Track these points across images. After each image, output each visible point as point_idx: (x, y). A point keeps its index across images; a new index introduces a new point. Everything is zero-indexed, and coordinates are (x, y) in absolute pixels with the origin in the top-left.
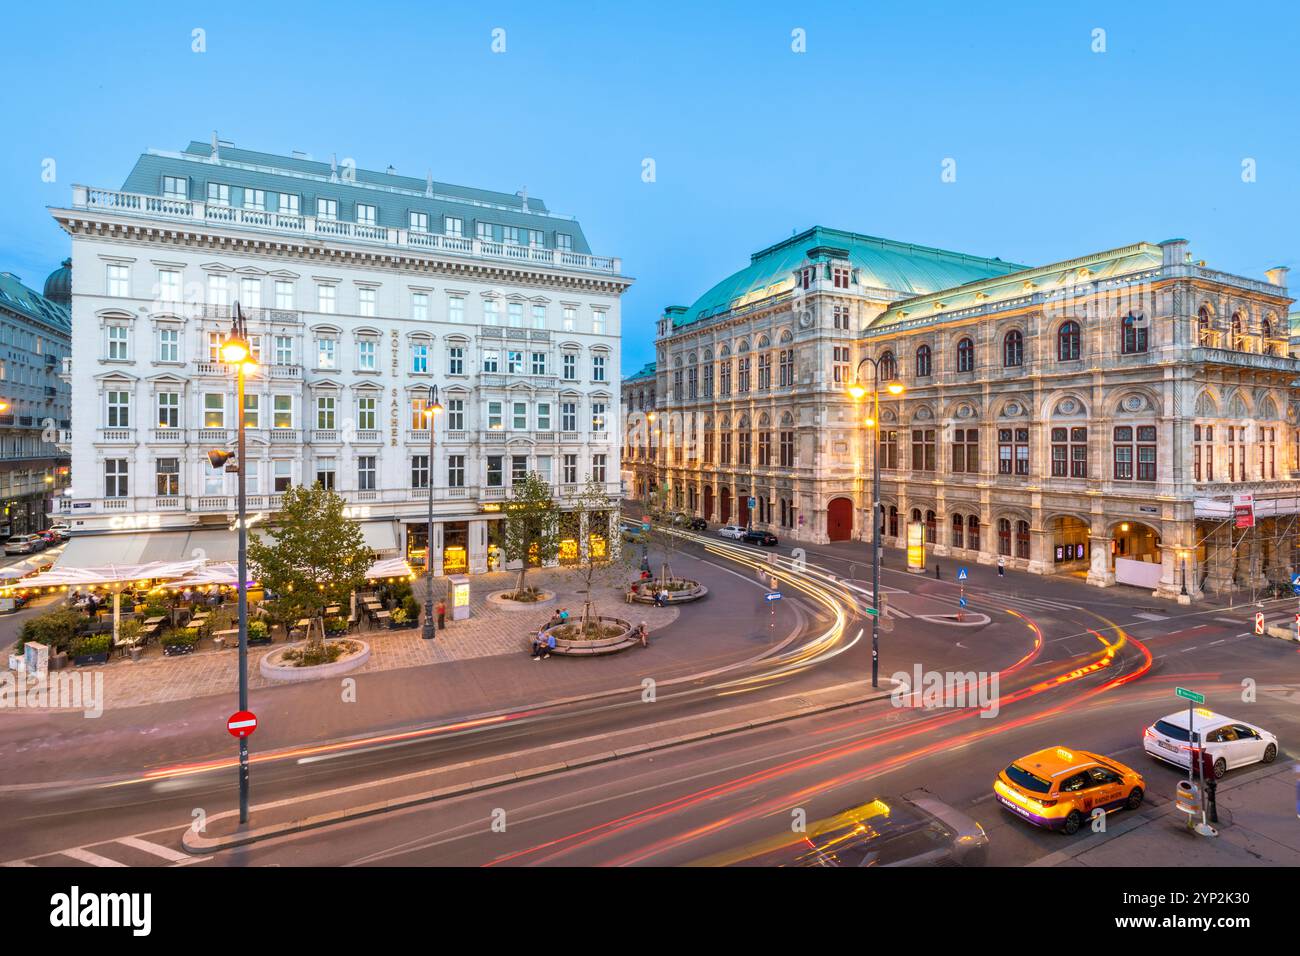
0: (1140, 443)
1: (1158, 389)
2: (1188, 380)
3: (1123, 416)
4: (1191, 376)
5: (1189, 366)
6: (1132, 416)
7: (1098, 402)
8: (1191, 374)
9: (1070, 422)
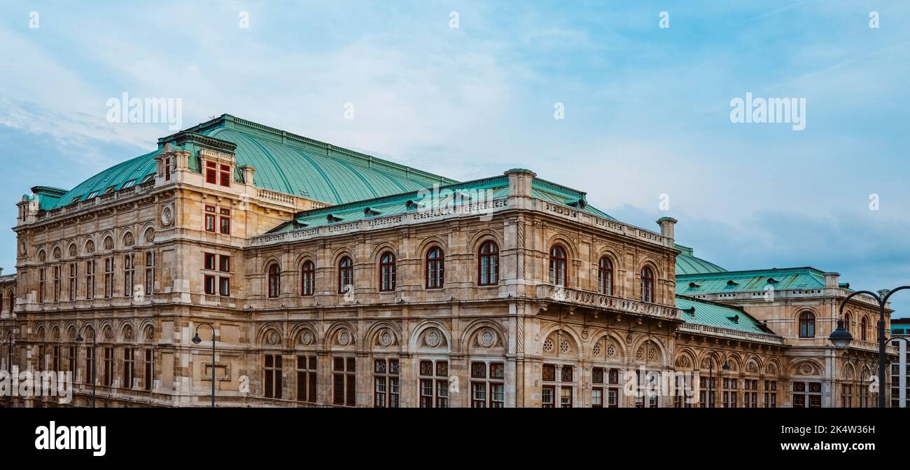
0: (493, 380)
1: (505, 324)
2: (532, 317)
3: (478, 351)
4: (535, 314)
5: (533, 303)
6: (485, 352)
7: (456, 335)
8: (536, 312)
9: (435, 355)
